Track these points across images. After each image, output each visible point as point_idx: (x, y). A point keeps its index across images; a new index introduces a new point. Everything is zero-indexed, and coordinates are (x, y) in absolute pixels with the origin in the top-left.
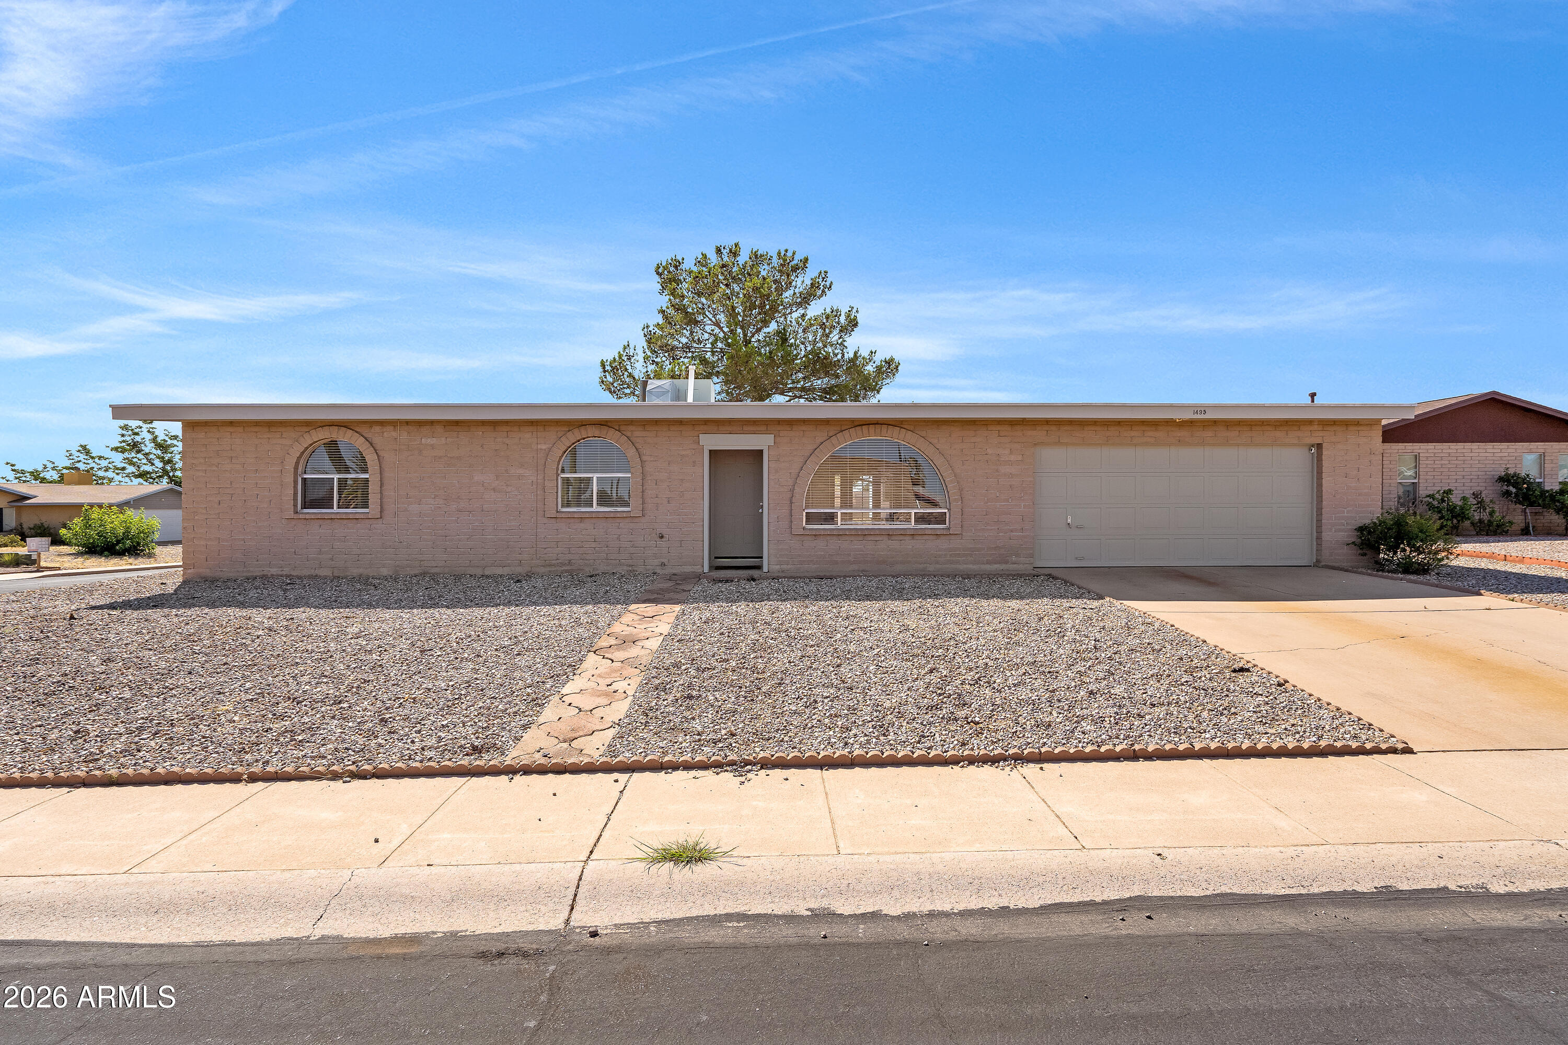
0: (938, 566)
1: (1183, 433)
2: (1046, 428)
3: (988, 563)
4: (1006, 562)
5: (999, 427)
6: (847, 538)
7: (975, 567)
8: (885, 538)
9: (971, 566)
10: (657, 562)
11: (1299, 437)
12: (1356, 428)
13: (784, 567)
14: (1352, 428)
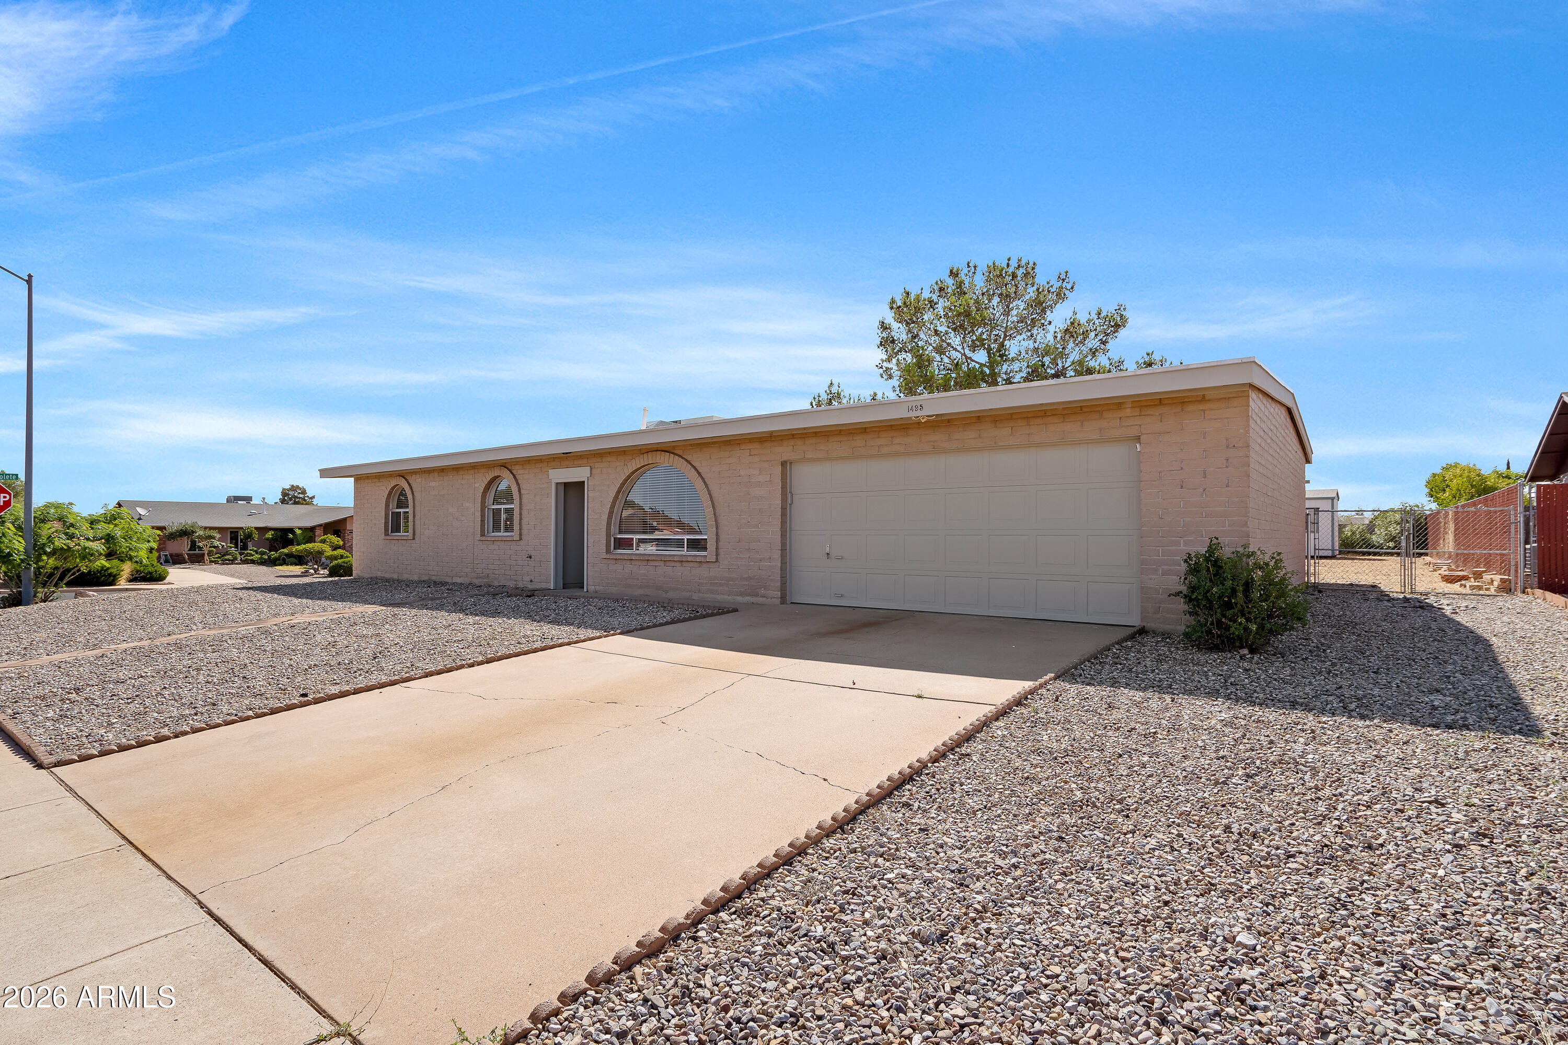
0: (701, 595)
1: (938, 437)
2: (792, 442)
3: (742, 594)
4: (757, 595)
5: (750, 446)
6: (636, 563)
7: (730, 598)
8: (662, 564)
9: (726, 597)
10: (528, 579)
11: (1101, 429)
12: (1201, 407)
13: (597, 588)
14: (1191, 408)
